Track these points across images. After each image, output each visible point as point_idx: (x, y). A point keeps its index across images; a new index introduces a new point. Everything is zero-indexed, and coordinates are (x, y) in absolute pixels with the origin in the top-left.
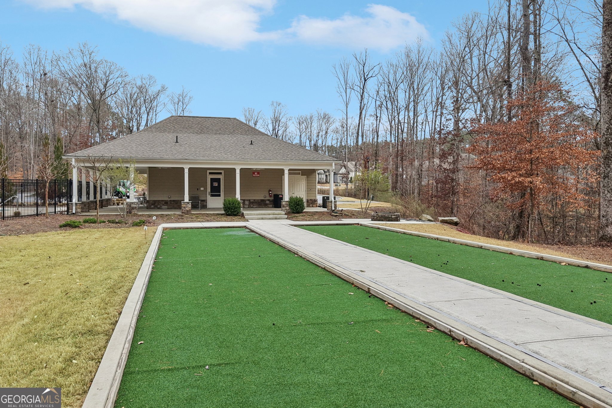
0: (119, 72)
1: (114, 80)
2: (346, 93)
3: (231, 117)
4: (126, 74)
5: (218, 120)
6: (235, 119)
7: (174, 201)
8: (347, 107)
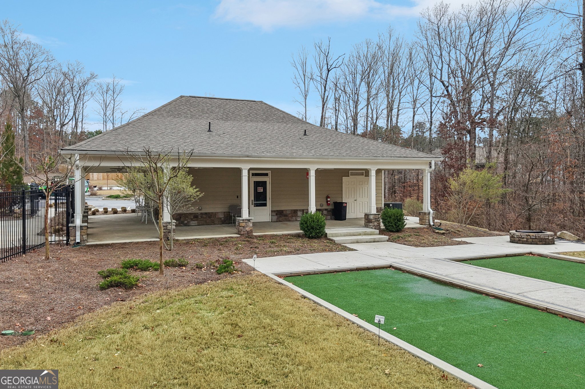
0: (44, 56)
1: (39, 63)
2: (305, 84)
3: (256, 100)
4: (53, 58)
5: (241, 103)
6: (261, 102)
7: (206, 214)
8: (306, 99)
